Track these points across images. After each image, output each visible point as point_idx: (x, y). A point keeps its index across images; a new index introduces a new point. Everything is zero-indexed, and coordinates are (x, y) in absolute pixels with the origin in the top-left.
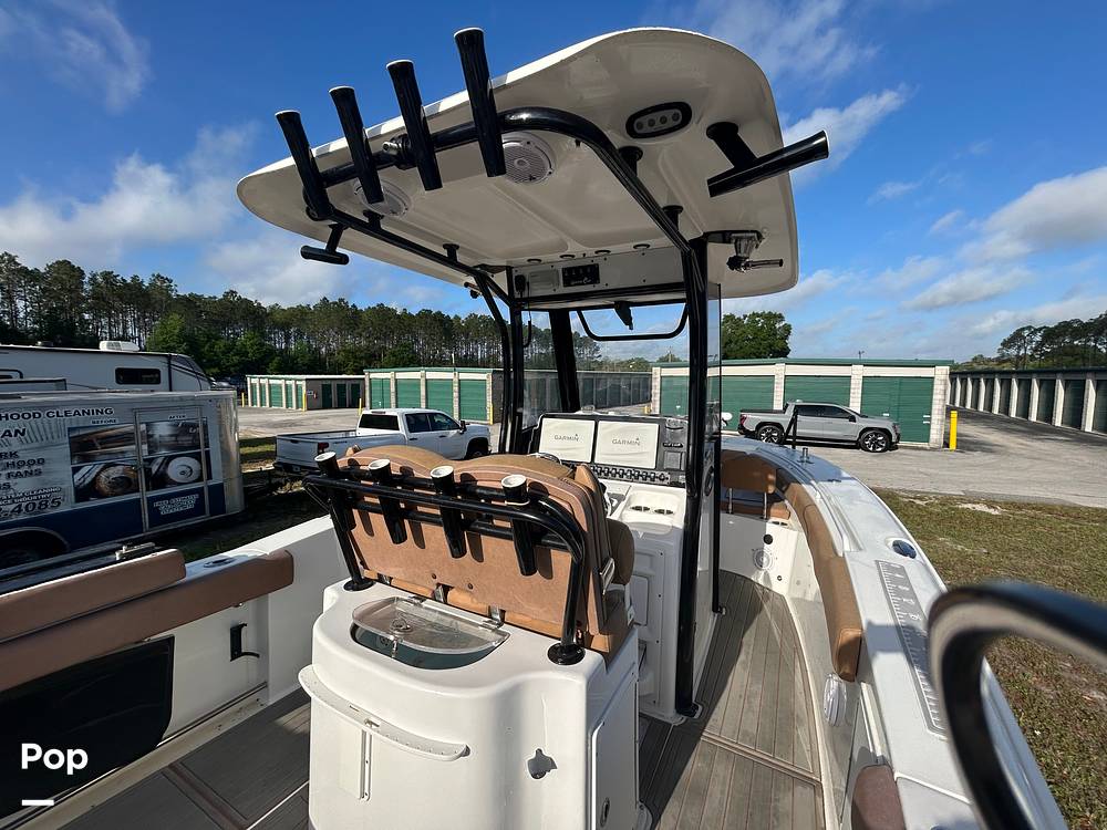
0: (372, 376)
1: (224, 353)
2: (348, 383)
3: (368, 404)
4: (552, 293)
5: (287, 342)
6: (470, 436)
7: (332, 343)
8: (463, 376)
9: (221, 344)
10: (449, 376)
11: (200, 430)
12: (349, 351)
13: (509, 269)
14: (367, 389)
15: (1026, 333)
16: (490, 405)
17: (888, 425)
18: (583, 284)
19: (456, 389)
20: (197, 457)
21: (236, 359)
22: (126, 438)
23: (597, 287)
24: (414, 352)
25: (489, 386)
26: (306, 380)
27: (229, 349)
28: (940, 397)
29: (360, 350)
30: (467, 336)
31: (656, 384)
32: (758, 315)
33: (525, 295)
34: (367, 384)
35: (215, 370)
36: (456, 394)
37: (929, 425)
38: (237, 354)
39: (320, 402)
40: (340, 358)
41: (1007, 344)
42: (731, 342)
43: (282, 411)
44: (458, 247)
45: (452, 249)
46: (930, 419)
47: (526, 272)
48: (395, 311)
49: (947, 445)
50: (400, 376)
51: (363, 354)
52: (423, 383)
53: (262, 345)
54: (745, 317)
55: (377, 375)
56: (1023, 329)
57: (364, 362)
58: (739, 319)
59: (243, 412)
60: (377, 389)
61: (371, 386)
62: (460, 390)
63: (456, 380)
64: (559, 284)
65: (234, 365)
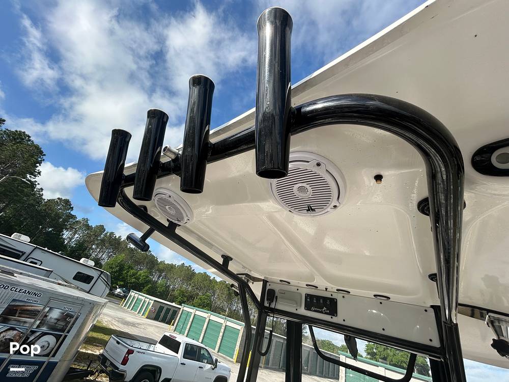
0: (185, 308)
1: (130, 276)
2: (172, 308)
3: (175, 325)
4: (294, 311)
5: (158, 278)
7: (177, 285)
8: (229, 324)
9: (132, 271)
10: (222, 321)
11: (73, 320)
12: (182, 291)
13: (265, 282)
14: (179, 315)
16: (237, 348)
18: (321, 312)
19: (222, 330)
20: (58, 337)
21: (133, 280)
22: (33, 314)
23: (335, 320)
24: (211, 301)
25: (240, 335)
26: (155, 301)
27: (134, 275)
29: (187, 292)
33: (273, 306)
34: (181, 312)
35: (122, 283)
36: (221, 334)
38: (135, 278)
39: (154, 316)
40: (176, 293)
43: (135, 315)
44: (231, 259)
45: (227, 259)
47: (277, 288)
48: (210, 277)
50: (198, 313)
51: (187, 295)
52: (207, 321)
53: (147, 277)
55: (187, 309)
59: (117, 309)
60: (184, 316)
61: (182, 314)
62: (224, 332)
63: (224, 325)
64: (301, 306)
65: (131, 283)
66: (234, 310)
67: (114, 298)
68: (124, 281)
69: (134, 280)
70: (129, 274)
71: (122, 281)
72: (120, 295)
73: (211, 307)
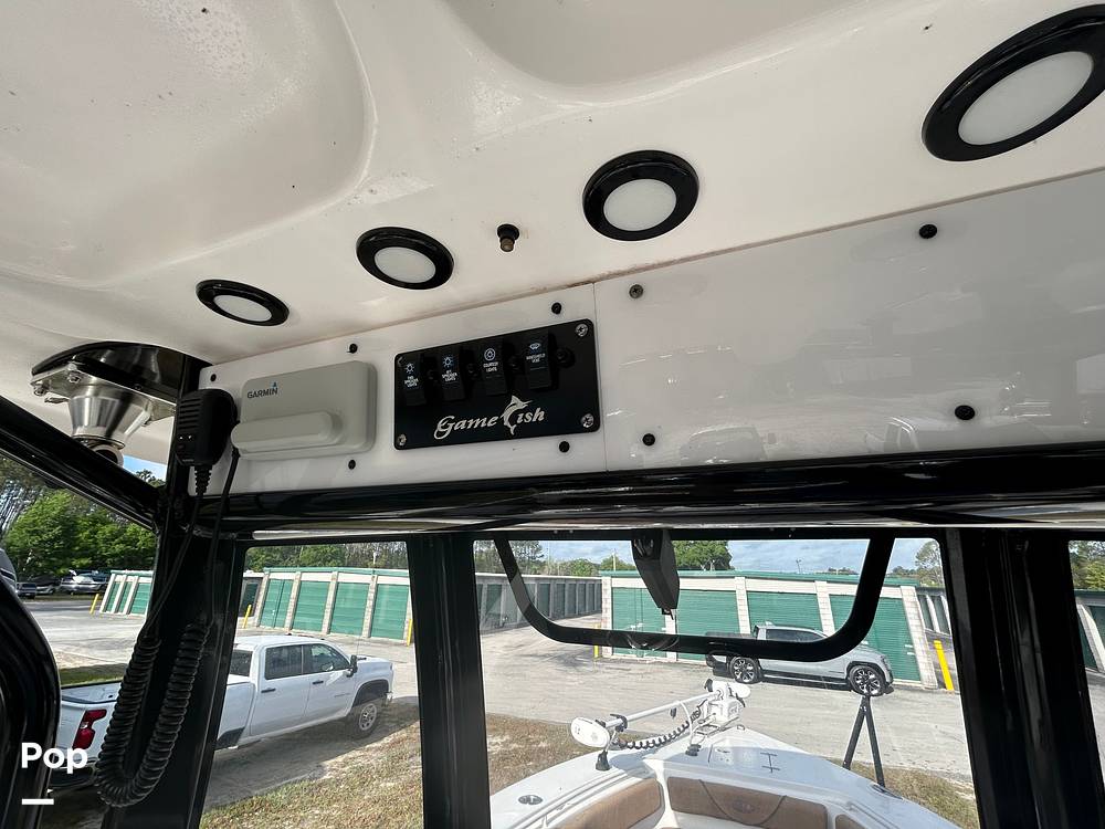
0: (273, 576)
1: (106, 541)
3: (257, 613)
6: (364, 677)
8: (382, 580)
9: (107, 529)
10: (366, 579)
14: (262, 593)
17: (875, 658)
19: (371, 595)
21: (118, 548)
28: (917, 622)
31: (607, 596)
34: (264, 585)
35: (85, 561)
36: (370, 603)
37: (914, 657)
38: (122, 542)
46: (913, 650)
49: (942, 684)
50: (307, 577)
52: (332, 587)
55: (279, 575)
59: (82, 622)
60: (274, 592)
61: (267, 588)
62: (376, 598)
63: (373, 585)
64: (371, 434)
65: (112, 556)
66: (397, 552)
67: (72, 599)
68: (92, 555)
69: (122, 546)
70: (99, 536)
71: (86, 556)
72: (88, 589)
73: (343, 559)
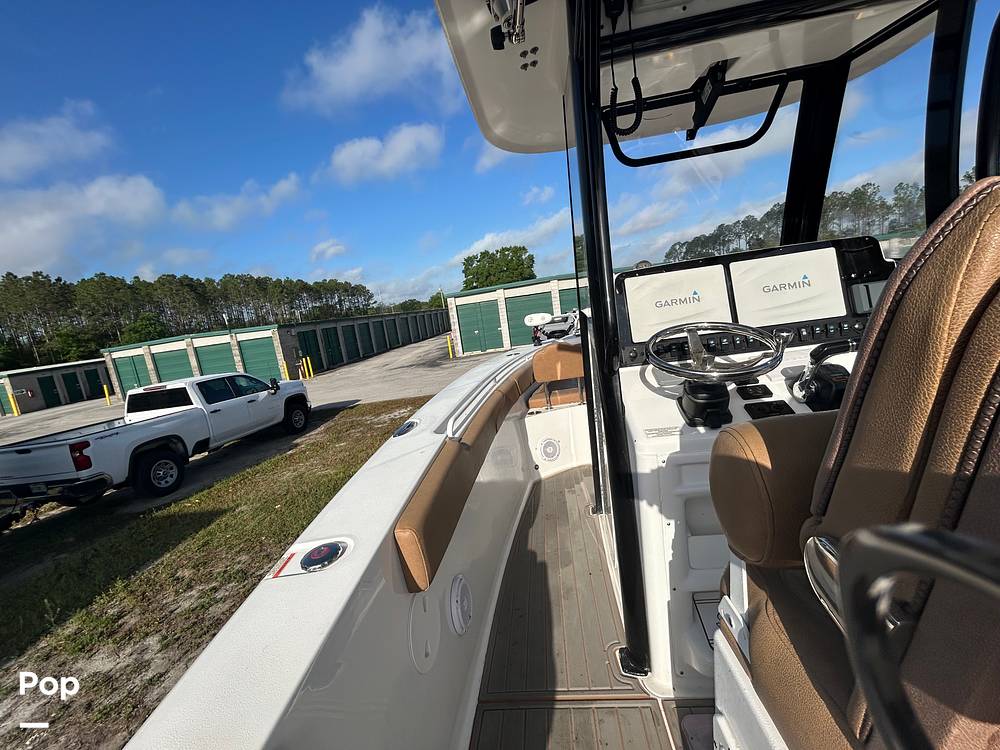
0: (115, 355)
2: (78, 370)
3: (117, 390)
8: (242, 337)
10: (225, 339)
12: (68, 335)
14: (112, 372)
15: (678, 247)
16: (281, 363)
24: (163, 324)
25: (277, 343)
26: (9, 376)
29: (83, 331)
30: (226, 298)
31: (453, 314)
32: (508, 250)
34: (110, 365)
36: (238, 358)
39: (41, 402)
40: (54, 344)
41: (668, 256)
42: (490, 275)
50: (157, 349)
52: (191, 352)
54: (497, 251)
55: (122, 353)
56: (675, 245)
57: (93, 346)
58: (493, 254)
61: (116, 367)
62: (241, 353)
63: (234, 342)
